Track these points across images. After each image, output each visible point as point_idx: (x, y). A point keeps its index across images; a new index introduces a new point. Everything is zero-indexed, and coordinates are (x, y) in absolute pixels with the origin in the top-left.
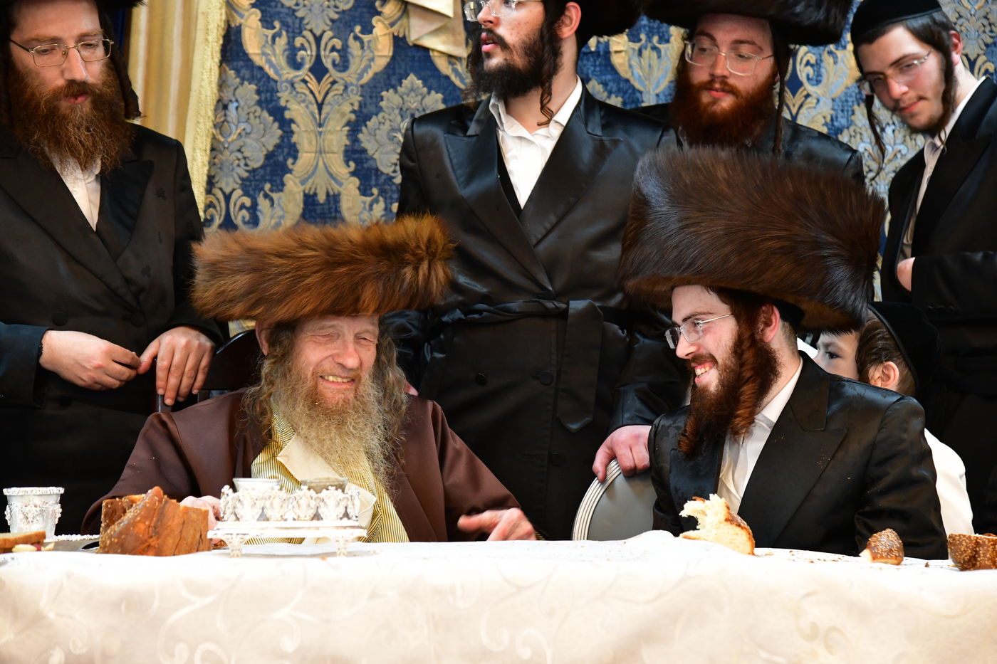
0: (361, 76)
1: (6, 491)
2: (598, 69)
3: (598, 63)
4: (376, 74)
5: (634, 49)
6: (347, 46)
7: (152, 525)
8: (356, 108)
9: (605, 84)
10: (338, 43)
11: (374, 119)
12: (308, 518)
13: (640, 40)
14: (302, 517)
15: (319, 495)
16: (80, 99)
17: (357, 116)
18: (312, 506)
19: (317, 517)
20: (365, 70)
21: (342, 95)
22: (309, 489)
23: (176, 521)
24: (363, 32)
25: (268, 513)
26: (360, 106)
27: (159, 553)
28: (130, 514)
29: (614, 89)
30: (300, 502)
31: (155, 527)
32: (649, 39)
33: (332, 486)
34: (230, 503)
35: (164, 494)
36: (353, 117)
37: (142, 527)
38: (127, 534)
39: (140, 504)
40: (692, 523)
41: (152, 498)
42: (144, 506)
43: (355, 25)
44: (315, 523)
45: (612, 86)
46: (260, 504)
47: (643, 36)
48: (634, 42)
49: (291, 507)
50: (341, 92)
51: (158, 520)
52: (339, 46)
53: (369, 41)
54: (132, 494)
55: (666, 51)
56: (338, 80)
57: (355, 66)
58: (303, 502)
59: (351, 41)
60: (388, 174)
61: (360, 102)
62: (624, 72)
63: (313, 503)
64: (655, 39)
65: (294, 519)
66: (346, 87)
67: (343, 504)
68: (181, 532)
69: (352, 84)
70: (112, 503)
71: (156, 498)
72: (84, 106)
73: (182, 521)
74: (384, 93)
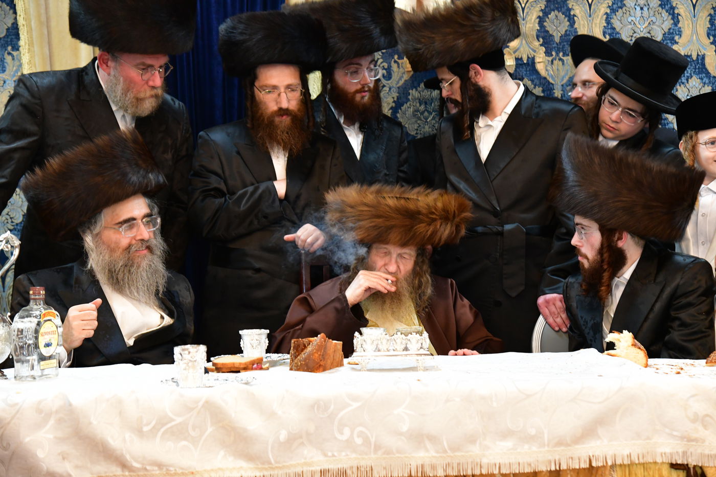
0: (398, 82)
1: (241, 332)
2: (528, 72)
3: (528, 69)
4: (406, 81)
5: (549, 61)
6: (391, 66)
7: (322, 354)
8: (395, 99)
9: (532, 81)
10: (386, 65)
11: (405, 106)
12: (401, 350)
13: (552, 55)
14: (398, 349)
15: (407, 337)
16: (284, 117)
17: (396, 104)
18: (404, 343)
19: (406, 349)
20: (400, 79)
21: (388, 93)
22: (401, 334)
23: (331, 351)
24: (399, 59)
25: (380, 347)
26: (398, 98)
27: (324, 370)
28: (309, 349)
29: (538, 83)
30: (397, 341)
31: (323, 355)
32: (557, 54)
33: (414, 332)
34: (360, 342)
35: (327, 337)
36: (394, 105)
37: (317, 355)
38: (309, 360)
39: (315, 343)
40: (611, 346)
41: (320, 340)
42: (317, 344)
43: (395, 54)
44: (405, 353)
45: (537, 82)
46: (375, 343)
47: (554, 53)
48: (549, 56)
49: (392, 344)
50: (388, 91)
51: (324, 351)
52: (386, 67)
53: (402, 63)
54: (309, 337)
55: (567, 61)
56: (386, 85)
57: (395, 76)
58: (399, 341)
59: (393, 63)
60: (413, 135)
61: (397, 97)
62: (543, 73)
63: (404, 342)
64: (561, 54)
65: (394, 350)
66: (390, 89)
67: (420, 342)
68: (333, 356)
69: (393, 87)
70: (297, 341)
71: (323, 339)
72: (286, 120)
73: (334, 350)
74: (411, 91)
